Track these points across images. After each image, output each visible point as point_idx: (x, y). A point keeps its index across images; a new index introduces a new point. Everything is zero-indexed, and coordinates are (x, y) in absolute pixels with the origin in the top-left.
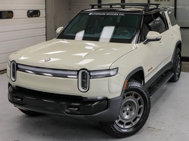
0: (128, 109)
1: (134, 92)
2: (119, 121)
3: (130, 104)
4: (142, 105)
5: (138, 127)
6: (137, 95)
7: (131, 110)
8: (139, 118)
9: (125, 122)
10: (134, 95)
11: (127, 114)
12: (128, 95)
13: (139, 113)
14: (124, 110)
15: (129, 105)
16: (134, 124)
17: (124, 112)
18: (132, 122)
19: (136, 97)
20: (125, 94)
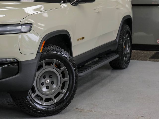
0: (48, 81)
1: (55, 61)
2: (35, 94)
3: (51, 75)
4: (67, 78)
5: (61, 105)
6: (60, 64)
7: (52, 83)
8: (62, 94)
9: (44, 97)
10: (56, 64)
11: (47, 88)
12: (48, 64)
13: (63, 88)
14: (43, 83)
15: (50, 77)
16: (56, 100)
17: (42, 85)
18: (53, 98)
19: (58, 66)
20: (43, 62)
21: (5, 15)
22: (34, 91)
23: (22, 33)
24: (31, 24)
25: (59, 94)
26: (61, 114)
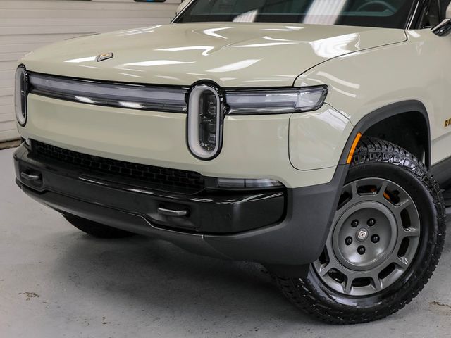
0: (363, 234)
1: (386, 182)
2: (328, 268)
3: (372, 218)
4: (414, 227)
5: (395, 298)
6: (397, 192)
7: (374, 239)
8: (400, 267)
9: (352, 276)
10: (386, 191)
11: (361, 251)
12: (364, 189)
13: (402, 252)
14: (350, 237)
15: (369, 224)
16: (382, 284)
17: (348, 243)
18: (375, 278)
19: (394, 197)
20: (354, 185)
21: (257, 60)
22: (324, 259)
23: (299, 111)
24: (325, 87)
25: (391, 268)
26: (396, 318)
